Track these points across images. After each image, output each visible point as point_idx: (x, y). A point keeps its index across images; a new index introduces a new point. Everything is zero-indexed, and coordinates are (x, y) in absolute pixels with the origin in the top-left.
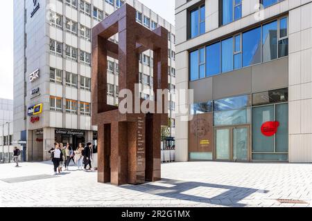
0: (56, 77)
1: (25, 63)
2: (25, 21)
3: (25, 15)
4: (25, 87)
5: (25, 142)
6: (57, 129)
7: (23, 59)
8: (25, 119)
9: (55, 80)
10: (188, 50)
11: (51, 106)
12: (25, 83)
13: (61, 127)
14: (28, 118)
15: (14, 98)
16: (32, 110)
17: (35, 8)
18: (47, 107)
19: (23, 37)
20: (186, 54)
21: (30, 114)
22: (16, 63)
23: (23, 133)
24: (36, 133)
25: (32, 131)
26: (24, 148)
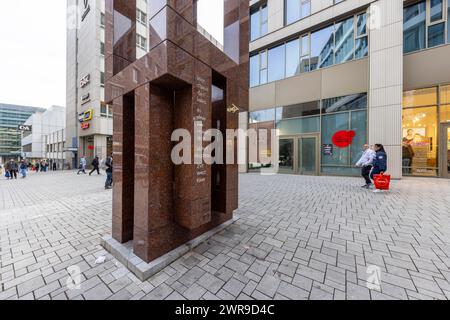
1: (77, 69)
4: (77, 92)
5: (76, 149)
6: (108, 136)
7: (75, 65)
8: (77, 125)
11: (102, 112)
12: (77, 89)
14: (79, 125)
15: (67, 104)
16: (83, 116)
18: (98, 113)
19: (75, 41)
21: (81, 121)
23: (75, 140)
24: (88, 140)
25: (83, 138)
26: (76, 155)
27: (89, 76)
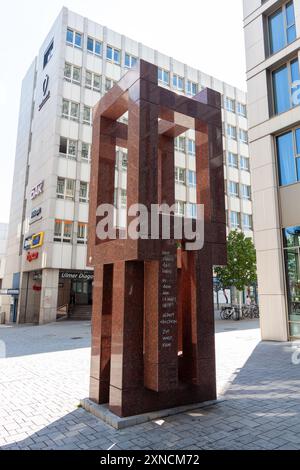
0: (65, 190)
1: (27, 173)
2: (32, 117)
3: (33, 108)
4: (25, 206)
5: (17, 292)
6: (62, 271)
7: (26, 168)
8: (21, 254)
9: (65, 195)
10: (272, 134)
11: (56, 234)
12: (25, 201)
13: (69, 267)
14: (25, 253)
16: (30, 242)
17: (44, 98)
18: (50, 236)
19: (28, 136)
20: (268, 140)
21: (28, 248)
22: (16, 174)
23: (16, 276)
24: (34, 277)
25: (28, 274)
26: (16, 301)
27: (43, 183)
